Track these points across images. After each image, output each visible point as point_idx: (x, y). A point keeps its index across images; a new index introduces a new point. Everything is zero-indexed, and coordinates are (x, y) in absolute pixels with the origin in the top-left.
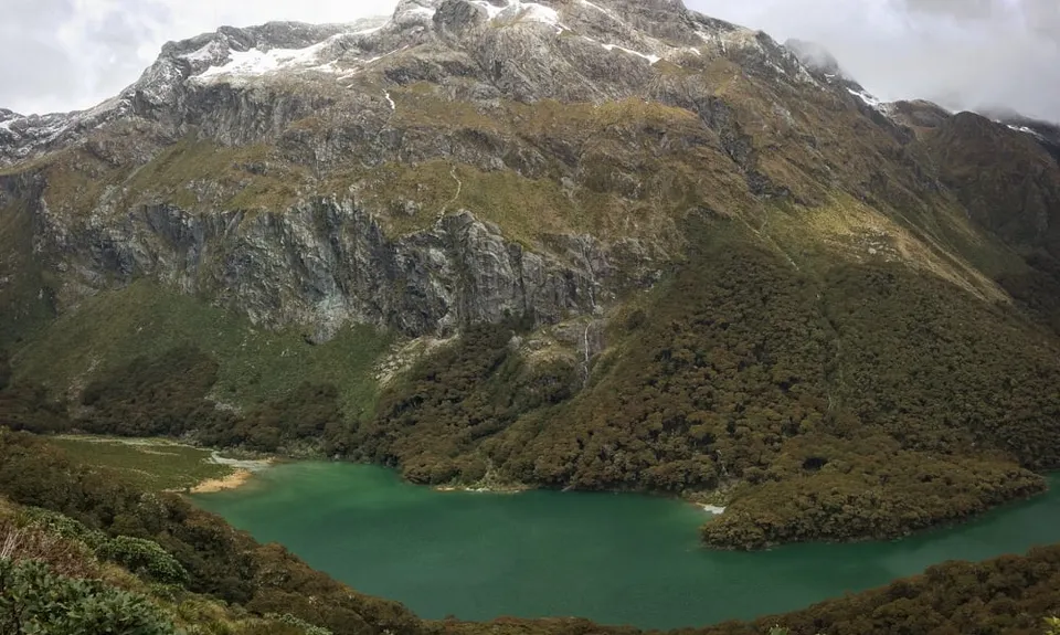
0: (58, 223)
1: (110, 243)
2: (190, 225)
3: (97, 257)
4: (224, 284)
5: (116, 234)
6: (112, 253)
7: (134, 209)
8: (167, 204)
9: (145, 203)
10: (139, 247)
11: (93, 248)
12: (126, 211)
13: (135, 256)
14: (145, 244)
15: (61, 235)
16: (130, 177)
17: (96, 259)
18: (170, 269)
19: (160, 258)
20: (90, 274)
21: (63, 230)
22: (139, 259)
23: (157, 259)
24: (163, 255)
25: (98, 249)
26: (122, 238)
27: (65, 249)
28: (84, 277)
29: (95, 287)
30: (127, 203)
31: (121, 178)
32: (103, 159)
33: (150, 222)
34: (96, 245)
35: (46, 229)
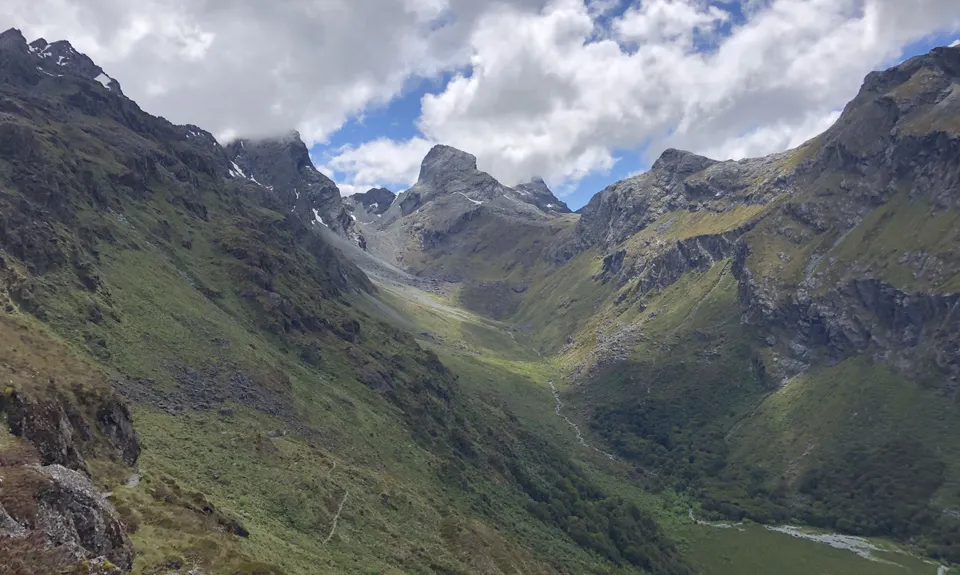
0: (764, 296)
1: (819, 320)
2: (905, 305)
3: (807, 331)
4: (948, 372)
5: (824, 310)
6: (822, 330)
7: (842, 282)
8: (879, 281)
9: (853, 277)
10: (849, 324)
11: (800, 322)
12: (834, 285)
13: (846, 333)
14: (856, 320)
15: (767, 308)
16: (836, 244)
17: (804, 334)
18: (885, 349)
19: (873, 337)
20: (799, 347)
21: (769, 303)
22: (850, 337)
23: (869, 336)
24: (875, 334)
25: (806, 324)
26: (831, 314)
27: (772, 323)
28: (794, 351)
29: (805, 361)
30: (835, 277)
31: (825, 247)
32: (806, 223)
33: (860, 297)
34: (805, 320)
35: (752, 301)
